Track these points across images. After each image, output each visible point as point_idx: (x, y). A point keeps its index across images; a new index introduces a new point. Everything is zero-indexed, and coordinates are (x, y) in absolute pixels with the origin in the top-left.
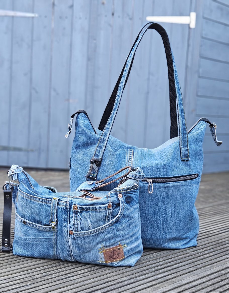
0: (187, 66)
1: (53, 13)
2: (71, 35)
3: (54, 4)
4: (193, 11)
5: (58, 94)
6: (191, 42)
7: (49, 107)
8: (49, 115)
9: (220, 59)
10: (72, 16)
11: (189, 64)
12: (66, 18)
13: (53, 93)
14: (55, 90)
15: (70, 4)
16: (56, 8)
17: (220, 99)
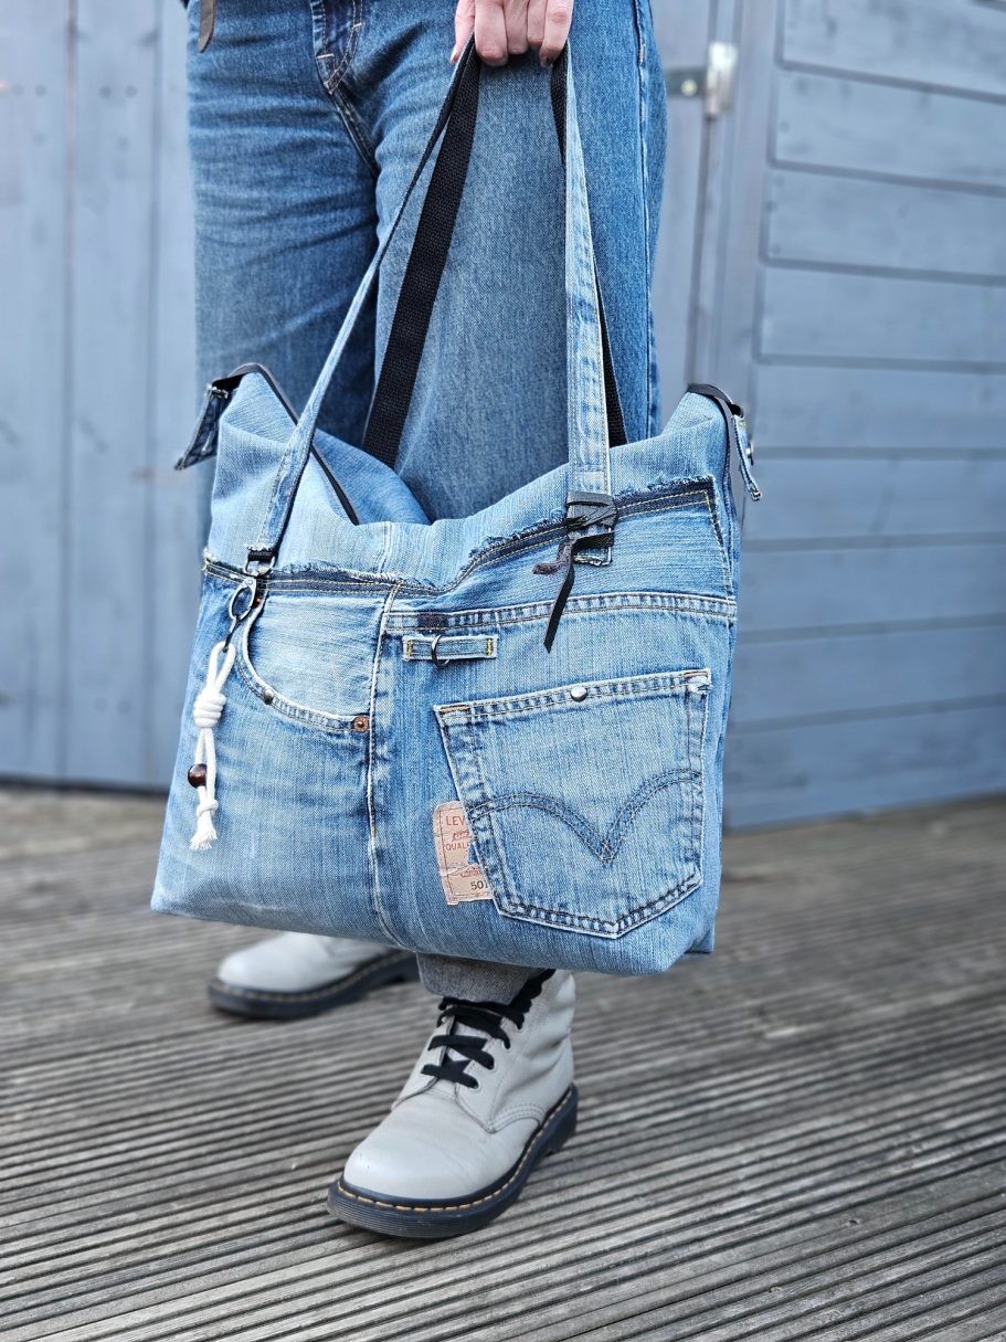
0: (695, 312)
1: (71, 72)
2: (155, 175)
3: (72, 31)
4: (725, 41)
5: (102, 447)
6: (715, 189)
7: (66, 506)
8: (66, 543)
9: (894, 260)
10: (157, 82)
11: (707, 301)
12: (131, 91)
13: (81, 444)
14: (88, 428)
15: (147, 25)
16: (82, 49)
17: (894, 454)
